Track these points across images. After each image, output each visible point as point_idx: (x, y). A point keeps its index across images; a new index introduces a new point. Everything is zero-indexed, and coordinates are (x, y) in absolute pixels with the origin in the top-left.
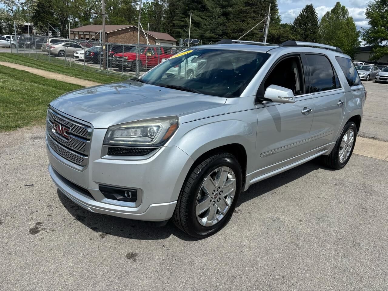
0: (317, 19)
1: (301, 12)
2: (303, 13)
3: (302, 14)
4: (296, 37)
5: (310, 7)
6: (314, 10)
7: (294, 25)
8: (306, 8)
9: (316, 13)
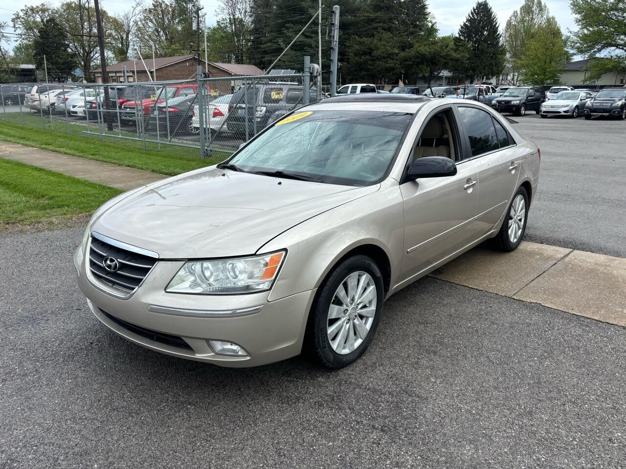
0: (496, 23)
1: (469, 15)
2: (473, 16)
3: (471, 18)
4: (462, 54)
5: (483, 5)
6: (490, 9)
7: (460, 35)
8: (477, 7)
9: (493, 14)
